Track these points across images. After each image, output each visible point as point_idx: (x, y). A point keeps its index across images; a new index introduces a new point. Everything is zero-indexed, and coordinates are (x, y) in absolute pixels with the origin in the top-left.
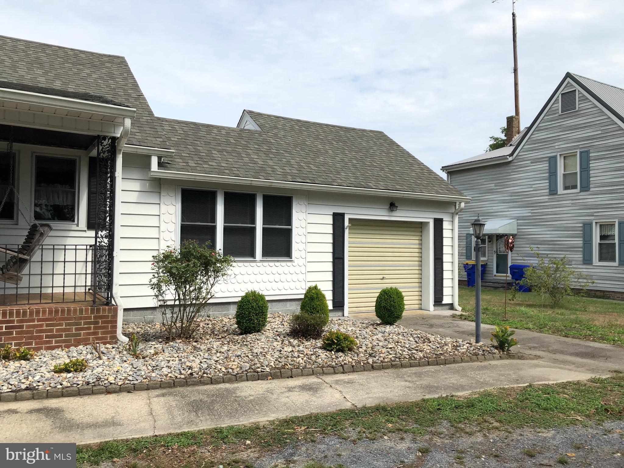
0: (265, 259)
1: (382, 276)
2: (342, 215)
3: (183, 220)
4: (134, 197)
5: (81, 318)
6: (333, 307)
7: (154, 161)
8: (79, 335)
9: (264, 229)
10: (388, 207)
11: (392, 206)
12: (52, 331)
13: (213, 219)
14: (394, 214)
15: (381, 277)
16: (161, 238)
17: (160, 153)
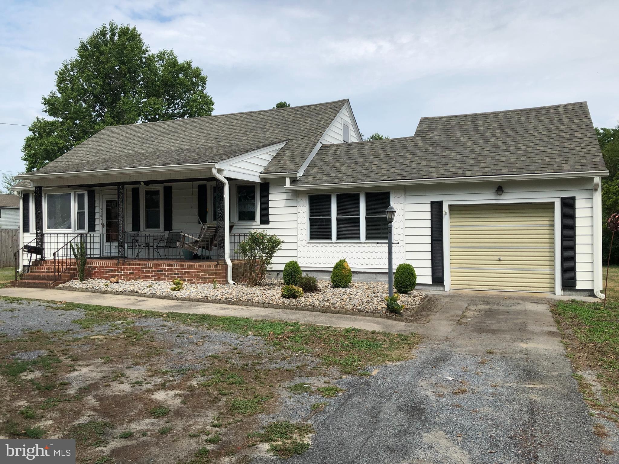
0: (368, 241)
1: (499, 257)
2: (441, 203)
3: (310, 216)
4: (282, 203)
5: (210, 270)
6: (432, 282)
7: (288, 181)
8: (209, 278)
9: (367, 219)
10: (494, 191)
11: (500, 189)
12: (199, 275)
13: (329, 214)
14: (502, 197)
15: (497, 258)
16: (298, 228)
17: (289, 175)
